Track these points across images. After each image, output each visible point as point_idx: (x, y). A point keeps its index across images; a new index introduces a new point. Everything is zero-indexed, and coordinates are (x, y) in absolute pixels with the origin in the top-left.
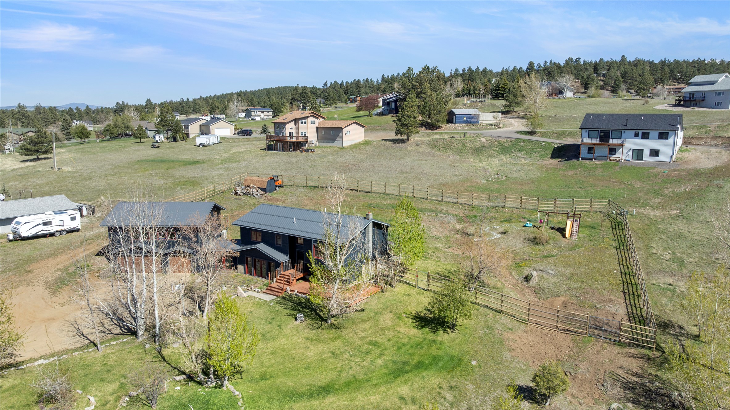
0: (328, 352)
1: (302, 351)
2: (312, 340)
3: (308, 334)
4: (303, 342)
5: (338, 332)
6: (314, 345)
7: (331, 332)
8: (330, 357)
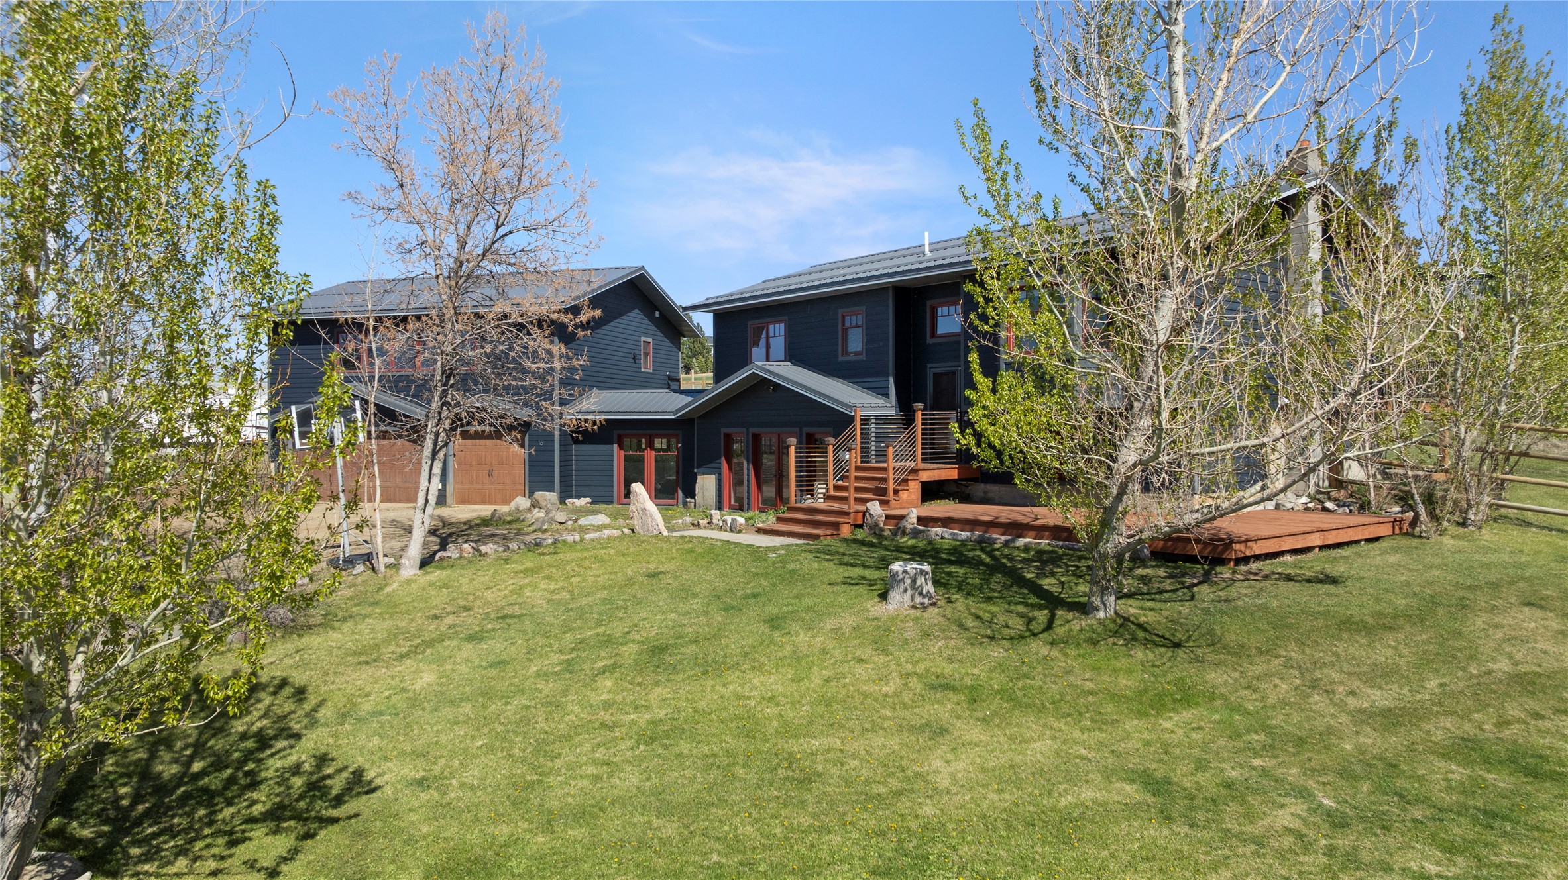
0: (1108, 775)
1: (885, 743)
2: (974, 695)
3: (951, 659)
4: (906, 697)
5: (1179, 667)
6: (985, 721)
7: (1123, 662)
8: (1132, 810)
